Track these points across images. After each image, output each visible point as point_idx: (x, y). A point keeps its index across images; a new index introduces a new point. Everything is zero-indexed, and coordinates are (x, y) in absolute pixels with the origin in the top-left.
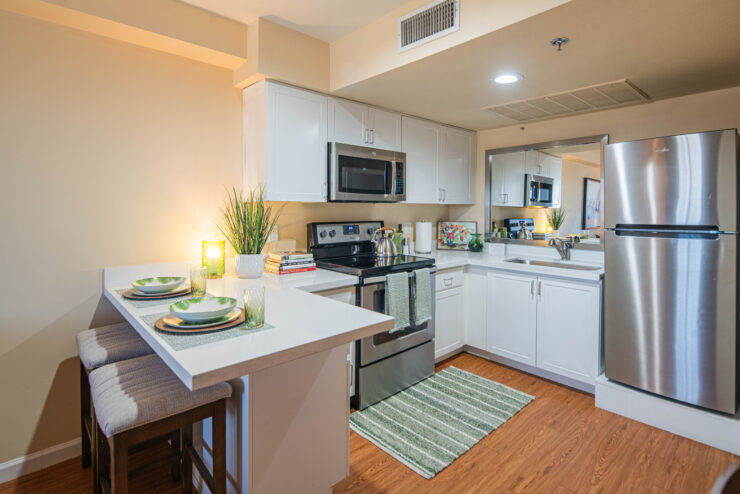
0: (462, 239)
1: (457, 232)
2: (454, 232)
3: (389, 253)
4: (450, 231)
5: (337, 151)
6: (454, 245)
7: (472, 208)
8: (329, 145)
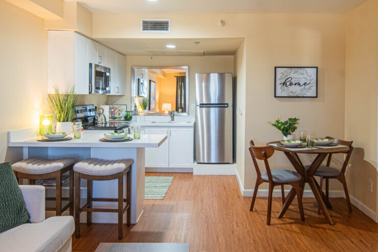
0: (119, 114)
1: (117, 111)
2: (115, 111)
3: (104, 121)
4: (113, 110)
5: (95, 68)
6: (115, 118)
7: (123, 97)
8: (91, 65)
